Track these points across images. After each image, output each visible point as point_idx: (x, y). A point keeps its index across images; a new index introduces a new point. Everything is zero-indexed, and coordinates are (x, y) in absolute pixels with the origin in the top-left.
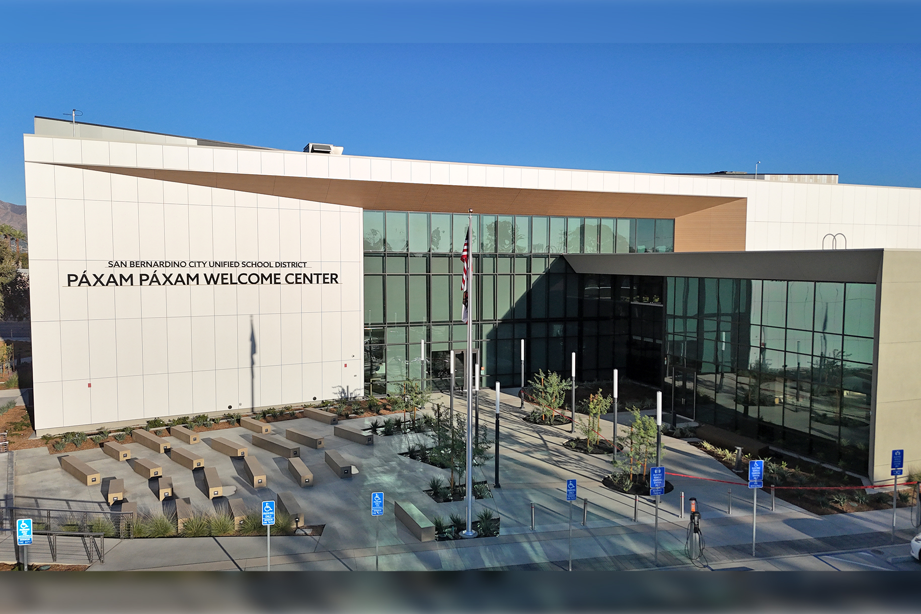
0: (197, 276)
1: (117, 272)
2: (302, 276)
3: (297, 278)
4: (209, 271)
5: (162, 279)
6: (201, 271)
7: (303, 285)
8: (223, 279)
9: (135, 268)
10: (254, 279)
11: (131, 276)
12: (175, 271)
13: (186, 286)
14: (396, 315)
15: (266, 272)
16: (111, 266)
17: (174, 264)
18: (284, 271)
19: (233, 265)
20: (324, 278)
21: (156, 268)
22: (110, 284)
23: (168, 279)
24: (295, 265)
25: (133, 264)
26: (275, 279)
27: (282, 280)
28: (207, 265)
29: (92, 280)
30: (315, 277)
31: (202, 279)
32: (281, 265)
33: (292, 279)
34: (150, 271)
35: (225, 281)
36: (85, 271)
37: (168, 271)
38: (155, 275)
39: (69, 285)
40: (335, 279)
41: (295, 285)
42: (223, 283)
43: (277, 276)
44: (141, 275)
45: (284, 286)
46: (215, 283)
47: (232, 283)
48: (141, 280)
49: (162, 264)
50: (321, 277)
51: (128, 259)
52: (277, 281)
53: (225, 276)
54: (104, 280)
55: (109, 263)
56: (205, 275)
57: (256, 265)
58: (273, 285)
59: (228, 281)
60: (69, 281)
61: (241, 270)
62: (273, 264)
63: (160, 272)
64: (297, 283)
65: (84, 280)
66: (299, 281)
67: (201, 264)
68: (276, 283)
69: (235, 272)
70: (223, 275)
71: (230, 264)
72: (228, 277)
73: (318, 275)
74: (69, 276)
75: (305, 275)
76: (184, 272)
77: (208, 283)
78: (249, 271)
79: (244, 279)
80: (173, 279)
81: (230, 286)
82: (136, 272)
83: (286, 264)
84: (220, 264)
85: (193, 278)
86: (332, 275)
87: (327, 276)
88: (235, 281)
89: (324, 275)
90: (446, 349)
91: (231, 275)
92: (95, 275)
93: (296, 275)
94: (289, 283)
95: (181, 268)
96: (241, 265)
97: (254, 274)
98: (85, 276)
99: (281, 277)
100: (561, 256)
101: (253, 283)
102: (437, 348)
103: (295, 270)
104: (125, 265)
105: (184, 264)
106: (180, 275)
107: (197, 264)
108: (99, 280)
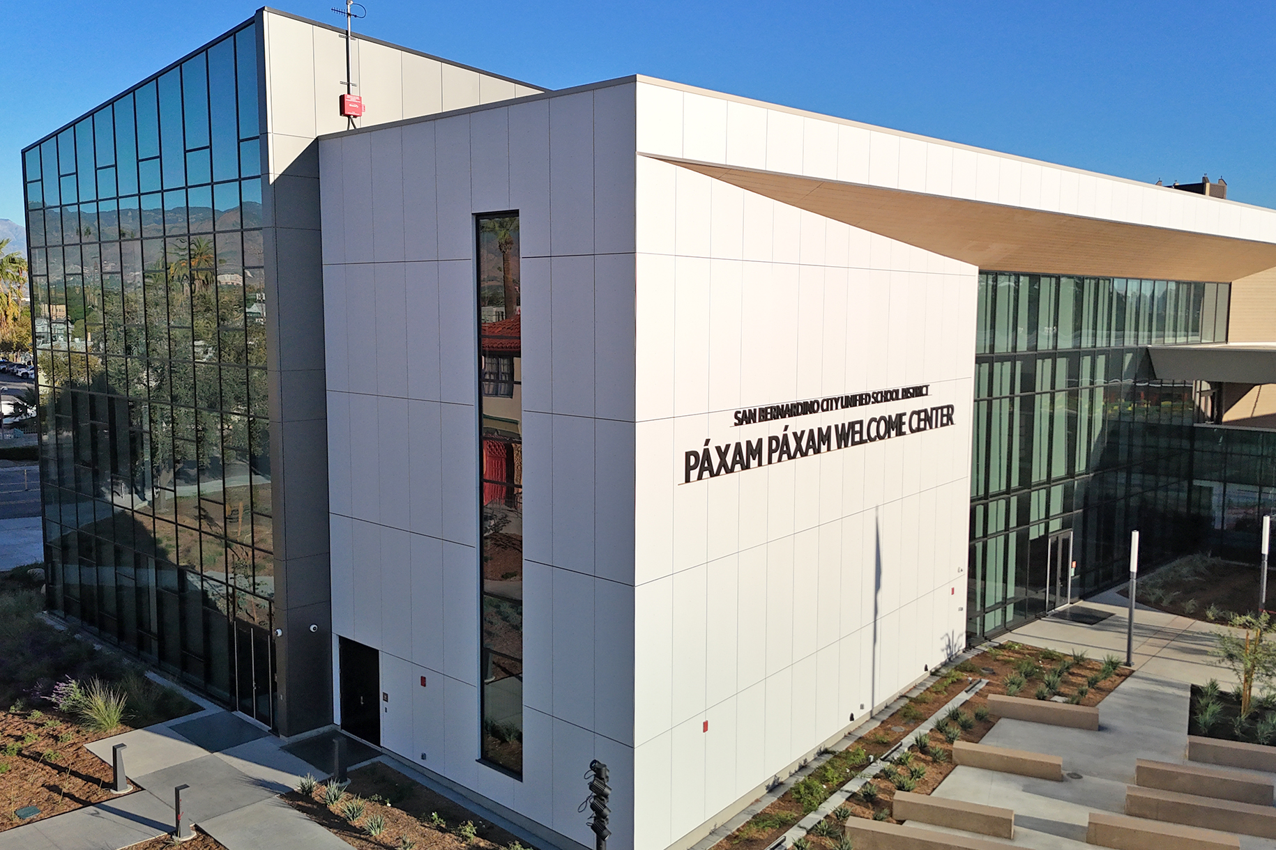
0: (829, 431)
1: (744, 435)
2: (922, 416)
3: (920, 420)
4: (841, 417)
5: (793, 445)
6: (833, 418)
7: (925, 432)
8: (853, 433)
9: (764, 424)
10: (882, 428)
11: (760, 442)
12: (806, 423)
13: (819, 455)
15: (890, 409)
16: (737, 422)
17: (804, 409)
18: (907, 407)
19: (864, 402)
20: (943, 415)
21: (788, 420)
22: (738, 466)
23: (798, 444)
24: (918, 392)
25: (764, 414)
26: (901, 423)
27: (905, 428)
28: (839, 404)
29: (716, 461)
30: (934, 415)
31: (833, 437)
32: (906, 394)
33: (915, 422)
34: (779, 427)
35: (855, 437)
36: (707, 442)
37: (798, 425)
38: (786, 438)
40: (951, 416)
41: (917, 433)
42: (853, 442)
43: (903, 419)
44: (771, 440)
45: (910, 437)
46: (846, 442)
47: (862, 440)
48: (771, 452)
49: (794, 410)
50: (939, 414)
51: (758, 404)
52: (903, 428)
53: (855, 428)
54: (729, 459)
55: (736, 417)
56: (836, 427)
57: (886, 397)
58: (899, 437)
59: (857, 438)
60: (688, 469)
61: (871, 410)
62: (900, 396)
63: (793, 425)
65: (706, 463)
66: (921, 425)
67: (834, 405)
68: (901, 433)
69: (865, 415)
70: (852, 424)
71: (861, 400)
72: (857, 427)
73: (936, 409)
74: (686, 456)
75: (925, 413)
76: (815, 422)
77: (839, 443)
78: (877, 411)
79: (873, 431)
80: (804, 444)
81: (862, 446)
82: (765, 432)
83: (911, 391)
84: (850, 401)
85: (825, 437)
86: (948, 407)
87: (945, 411)
88: (865, 437)
89: (942, 408)
90: (1042, 533)
91: (861, 422)
92: (718, 449)
93: (918, 413)
94: (912, 431)
95: (813, 415)
96: (872, 400)
97: (883, 418)
98: (706, 452)
99: (905, 419)
100: (1147, 349)
101: (881, 438)
102: (1035, 533)
103: (916, 403)
104: (754, 421)
105: (816, 407)
106: (811, 433)
107: (830, 403)
108: (723, 457)
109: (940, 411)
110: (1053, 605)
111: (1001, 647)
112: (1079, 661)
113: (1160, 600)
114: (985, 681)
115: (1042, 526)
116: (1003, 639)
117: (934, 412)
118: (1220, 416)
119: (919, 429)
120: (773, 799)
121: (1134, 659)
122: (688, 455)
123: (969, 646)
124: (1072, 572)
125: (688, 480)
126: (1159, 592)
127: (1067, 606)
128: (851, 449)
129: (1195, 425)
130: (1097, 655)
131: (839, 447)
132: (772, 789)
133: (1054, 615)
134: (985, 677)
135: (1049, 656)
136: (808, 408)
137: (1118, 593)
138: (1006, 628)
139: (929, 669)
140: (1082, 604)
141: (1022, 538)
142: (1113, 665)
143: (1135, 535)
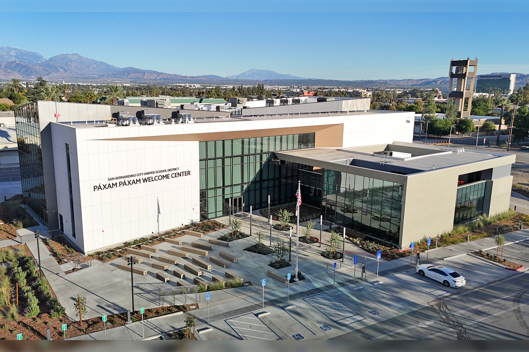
0: (140, 180)
1: (111, 182)
2: (177, 174)
3: (175, 175)
4: (144, 177)
5: (127, 183)
6: (141, 177)
7: (178, 177)
8: (149, 179)
10: (160, 178)
11: (116, 183)
12: (132, 179)
13: (136, 184)
14: (211, 185)
15: (164, 174)
16: (109, 180)
17: (131, 176)
18: (170, 173)
19: (153, 173)
20: (185, 173)
21: (125, 178)
22: (109, 188)
23: (129, 183)
24: (175, 169)
25: (117, 178)
26: (168, 176)
27: (170, 177)
28: (143, 174)
29: (102, 187)
30: (182, 173)
31: (142, 181)
32: (170, 170)
33: (174, 175)
34: (122, 180)
35: (150, 180)
36: (100, 184)
37: (129, 179)
38: (125, 182)
39: (94, 191)
40: (189, 173)
41: (175, 178)
42: (149, 181)
43: (169, 175)
44: (120, 182)
45: (171, 179)
46: (146, 181)
47: (152, 181)
48: (120, 184)
49: (127, 177)
50: (184, 173)
51: (115, 176)
52: (169, 177)
53: (150, 178)
54: (107, 187)
56: (143, 179)
57: (161, 171)
58: (167, 179)
59: (151, 180)
60: (94, 189)
61: (156, 174)
62: (167, 170)
63: (127, 180)
64: (176, 177)
65: (100, 188)
66: (176, 176)
67: (141, 174)
68: (168, 178)
69: (153, 176)
70: (149, 178)
71: (151, 173)
72: (151, 178)
73: (183, 172)
74: (94, 187)
75: (178, 173)
76: (135, 178)
77: (144, 182)
78: (158, 174)
79: (157, 178)
80: (131, 183)
81: (152, 182)
82: (118, 181)
83: (172, 169)
84: (147, 173)
85: (138, 181)
86: (188, 171)
88: (153, 179)
90: (230, 197)
92: (103, 185)
94: (173, 177)
96: (155, 172)
97: (160, 176)
98: (100, 186)
100: (273, 153)
101: (160, 180)
102: (227, 197)
103: (174, 172)
104: (114, 179)
105: (135, 175)
106: (134, 180)
107: (139, 175)
108: (105, 187)
110: (236, 212)
111: (210, 221)
114: (194, 228)
115: (230, 195)
116: (213, 220)
120: (124, 245)
123: (201, 221)
124: (243, 205)
127: (241, 213)
129: (299, 169)
132: (124, 244)
133: (236, 215)
138: (216, 217)
140: (245, 213)
142: (224, 226)
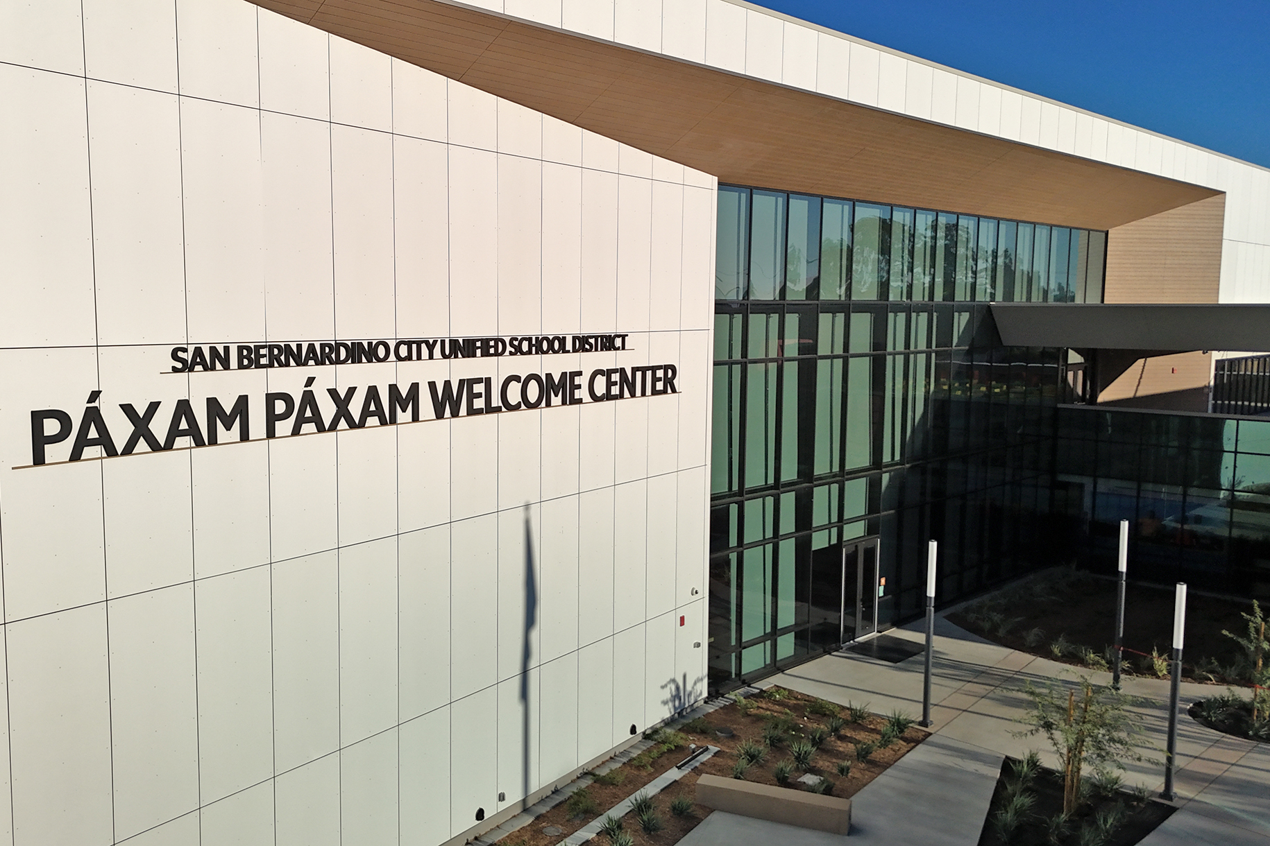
0: (414, 391)
1: (198, 389)
2: (616, 377)
3: (609, 384)
4: (442, 370)
5: (328, 410)
6: (423, 373)
7: (620, 401)
8: (470, 395)
9: (253, 372)
10: (533, 391)
11: (243, 402)
12: (360, 376)
13: (389, 425)
15: (555, 365)
16: (179, 365)
17: (357, 352)
18: (585, 364)
19: (492, 351)
20: (654, 380)
21: (312, 370)
22: (177, 441)
23: (342, 403)
24: (608, 342)
25: (251, 357)
26: (572, 386)
27: (585, 390)
28: (437, 350)
29: (121, 430)
30: (638, 378)
31: (425, 401)
32: (581, 345)
33: (600, 386)
34: (290, 380)
35: (475, 402)
36: (95, 395)
37: (342, 378)
39: (37, 456)
40: (671, 381)
41: (605, 402)
42: (471, 409)
43: (575, 380)
44: (271, 399)
45: (588, 407)
46: (455, 410)
47: (490, 408)
48: (272, 419)
49: (327, 354)
50: (648, 377)
51: (231, 338)
52: (576, 393)
53: (475, 388)
54: (160, 427)
55: (174, 355)
56: (432, 385)
57: (538, 346)
58: (569, 406)
59: (479, 403)
60: (40, 441)
61: (508, 364)
62: (569, 343)
63: (327, 377)
65: (91, 432)
66: (613, 390)
67: (425, 351)
69: (495, 370)
70: (469, 383)
71: (486, 347)
72: (479, 388)
73: (643, 371)
75: (622, 374)
76: (380, 375)
77: (439, 410)
78: (522, 366)
79: (514, 395)
80: (355, 408)
81: (487, 416)
82: (254, 386)
83: (592, 341)
84: (464, 348)
85: (405, 400)
86: (666, 368)
87: (660, 373)
88: (496, 401)
89: (654, 369)
90: (834, 541)
91: (488, 382)
92: (128, 409)
93: (608, 373)
94: (595, 399)
95: (375, 366)
96: (509, 348)
97: (532, 377)
98: (93, 416)
99: (583, 381)
100: (989, 307)
101: (531, 406)
102: (820, 541)
103: (605, 359)
104: (226, 367)
105: (381, 352)
106: (373, 393)
107: (414, 348)
108: (141, 423)
109: (649, 374)
110: (851, 632)
111: (762, 694)
112: (857, 719)
113: (995, 628)
114: (714, 749)
115: (834, 531)
116: (766, 684)
117: (639, 374)
118: (1094, 396)
119: (608, 397)
121: (933, 714)
122: (38, 418)
123: (714, 694)
124: (880, 591)
125: (39, 459)
126: (997, 617)
127: (874, 634)
128: (464, 422)
129: (1060, 406)
130: (881, 707)
131: (440, 415)
133: (852, 649)
134: (716, 740)
135: (818, 709)
136: (360, 352)
137: (945, 617)
138: (776, 667)
139: (639, 730)
140: (893, 632)
141: (803, 547)
142: (900, 725)
143: (933, 546)
